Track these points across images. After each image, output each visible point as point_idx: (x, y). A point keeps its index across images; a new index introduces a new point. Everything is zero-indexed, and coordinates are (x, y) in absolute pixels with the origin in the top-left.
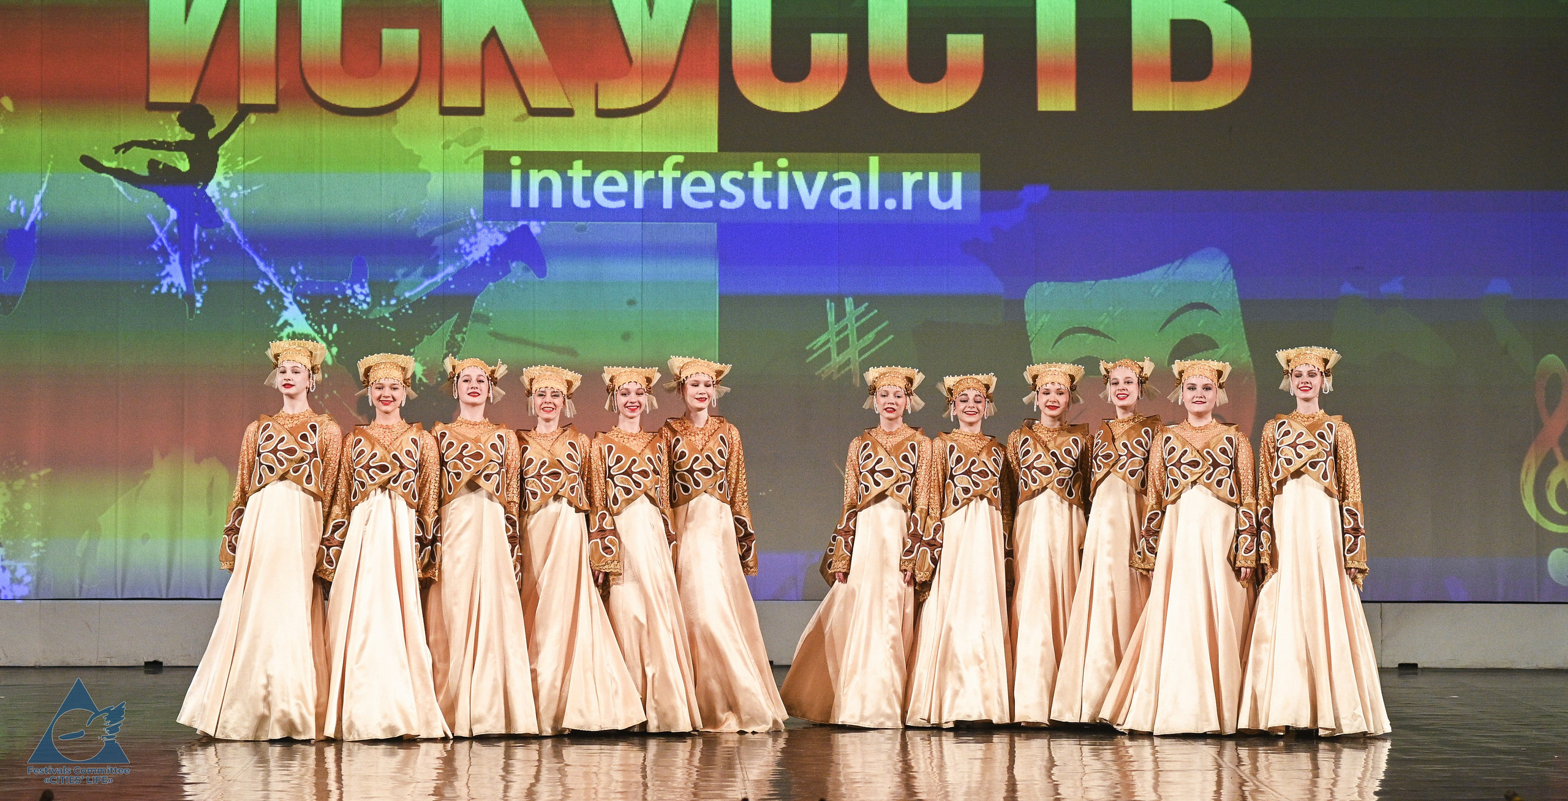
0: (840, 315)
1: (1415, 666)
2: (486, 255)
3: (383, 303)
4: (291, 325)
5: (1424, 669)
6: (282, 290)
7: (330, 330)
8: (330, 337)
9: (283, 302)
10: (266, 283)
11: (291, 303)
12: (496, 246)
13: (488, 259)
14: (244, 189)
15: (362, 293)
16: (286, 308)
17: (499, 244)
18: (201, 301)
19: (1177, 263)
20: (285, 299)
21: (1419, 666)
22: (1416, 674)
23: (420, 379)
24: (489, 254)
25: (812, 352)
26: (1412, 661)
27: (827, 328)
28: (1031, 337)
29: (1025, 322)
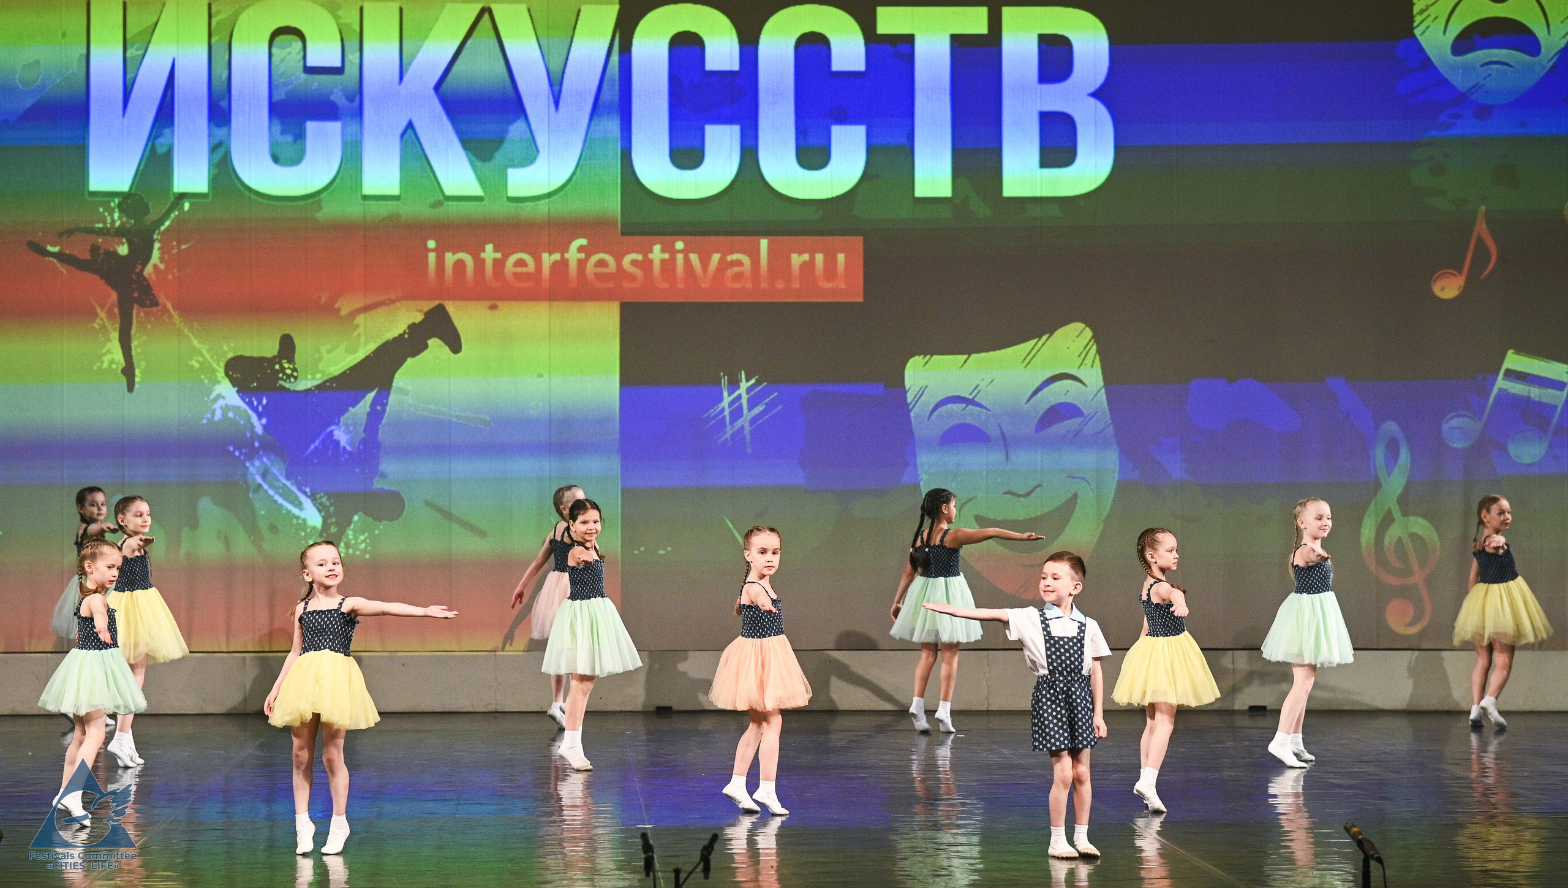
0: (734, 385)
1: (1264, 708)
2: (405, 332)
3: (309, 377)
4: (224, 398)
6: (215, 365)
7: (260, 402)
8: (260, 409)
9: (216, 376)
10: (200, 359)
11: (223, 378)
12: (414, 324)
13: (406, 336)
14: (179, 271)
15: (289, 368)
16: (219, 382)
17: (417, 322)
18: (140, 375)
19: (1045, 338)
20: (218, 374)
21: (1268, 708)
22: (1265, 715)
23: (344, 448)
24: (407, 331)
25: (709, 420)
26: (1261, 704)
27: (721, 399)
28: (911, 407)
29: (905, 392)
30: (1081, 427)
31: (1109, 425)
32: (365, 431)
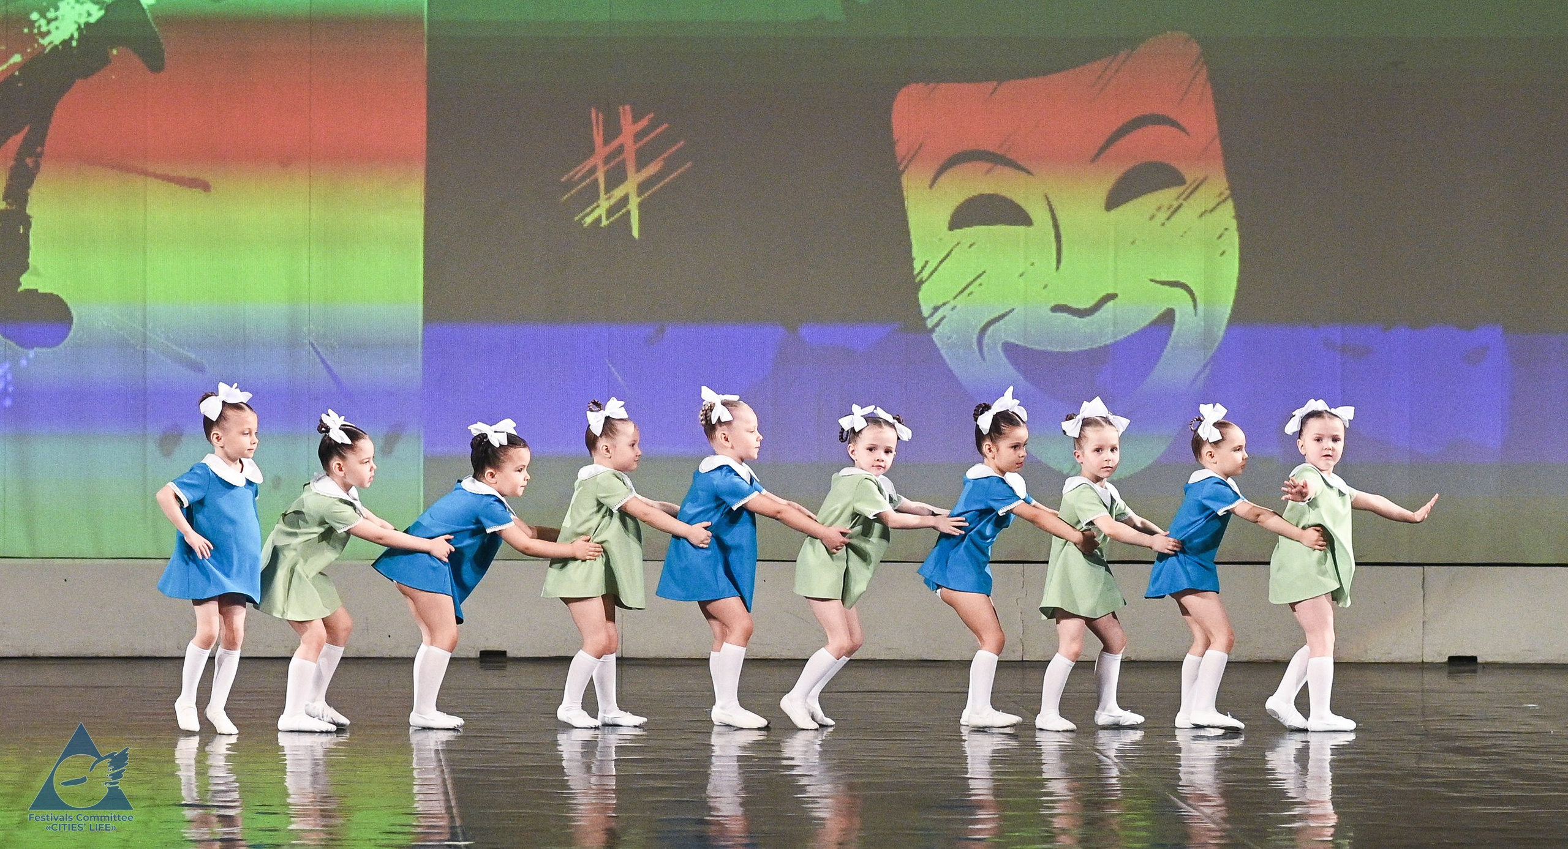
0: (612, 130)
1: (1473, 659)
2: (73, 37)
5: (1488, 665)
12: (87, 24)
13: (74, 43)
17: (92, 20)
19: (1123, 53)
21: (1479, 660)
22: (1475, 671)
24: (76, 35)
25: (569, 185)
26: (1469, 653)
27: (591, 151)
28: (901, 168)
29: (891, 144)
30: (1181, 201)
31: (1226, 199)
32: (5, 198)
